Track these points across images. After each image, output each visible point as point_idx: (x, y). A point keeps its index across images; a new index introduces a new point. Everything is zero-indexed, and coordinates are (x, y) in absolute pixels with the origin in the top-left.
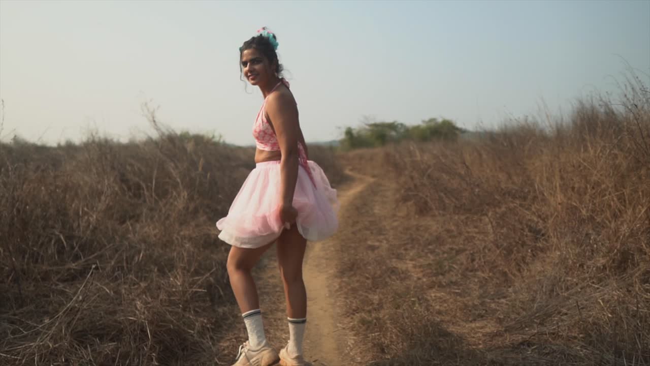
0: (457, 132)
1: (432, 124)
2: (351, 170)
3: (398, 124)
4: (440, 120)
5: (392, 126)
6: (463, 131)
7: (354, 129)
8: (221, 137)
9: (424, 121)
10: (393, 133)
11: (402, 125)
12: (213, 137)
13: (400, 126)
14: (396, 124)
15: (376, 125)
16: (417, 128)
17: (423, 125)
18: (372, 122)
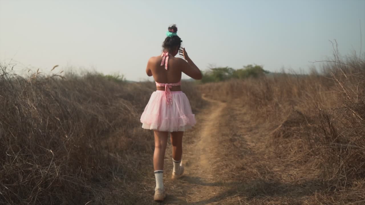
0: (264, 73)
1: (250, 68)
2: (205, 96)
3: (229, 68)
4: (254, 66)
5: (225, 70)
6: (267, 72)
7: (204, 72)
8: (123, 76)
9: (244, 67)
10: (227, 74)
11: (231, 69)
12: (118, 76)
13: (230, 70)
14: (228, 68)
15: (216, 69)
16: (240, 71)
17: (244, 69)
18: (214, 67)
